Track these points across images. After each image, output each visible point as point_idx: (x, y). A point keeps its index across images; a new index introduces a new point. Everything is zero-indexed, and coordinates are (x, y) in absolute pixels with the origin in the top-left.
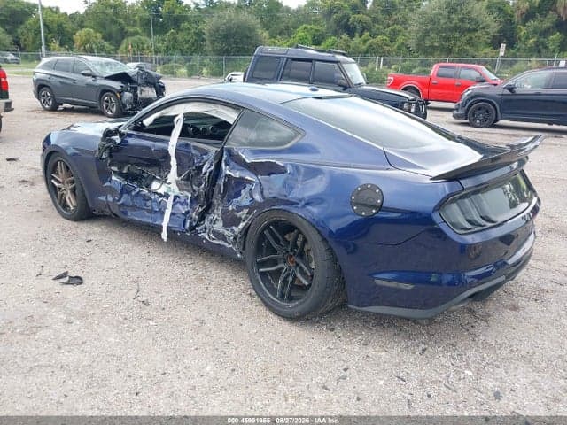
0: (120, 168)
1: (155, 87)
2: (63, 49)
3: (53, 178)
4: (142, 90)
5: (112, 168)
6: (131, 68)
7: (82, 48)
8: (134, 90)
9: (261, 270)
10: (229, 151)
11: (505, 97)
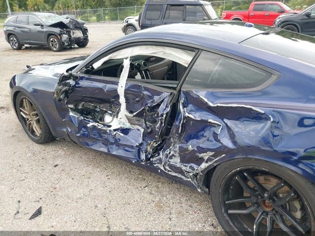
0: (75, 106)
1: (81, 29)
2: (21, 10)
3: (21, 111)
4: (73, 33)
5: (69, 106)
6: (64, 19)
7: (33, 9)
8: (68, 33)
9: (230, 212)
10: (187, 94)
11: (304, 21)
